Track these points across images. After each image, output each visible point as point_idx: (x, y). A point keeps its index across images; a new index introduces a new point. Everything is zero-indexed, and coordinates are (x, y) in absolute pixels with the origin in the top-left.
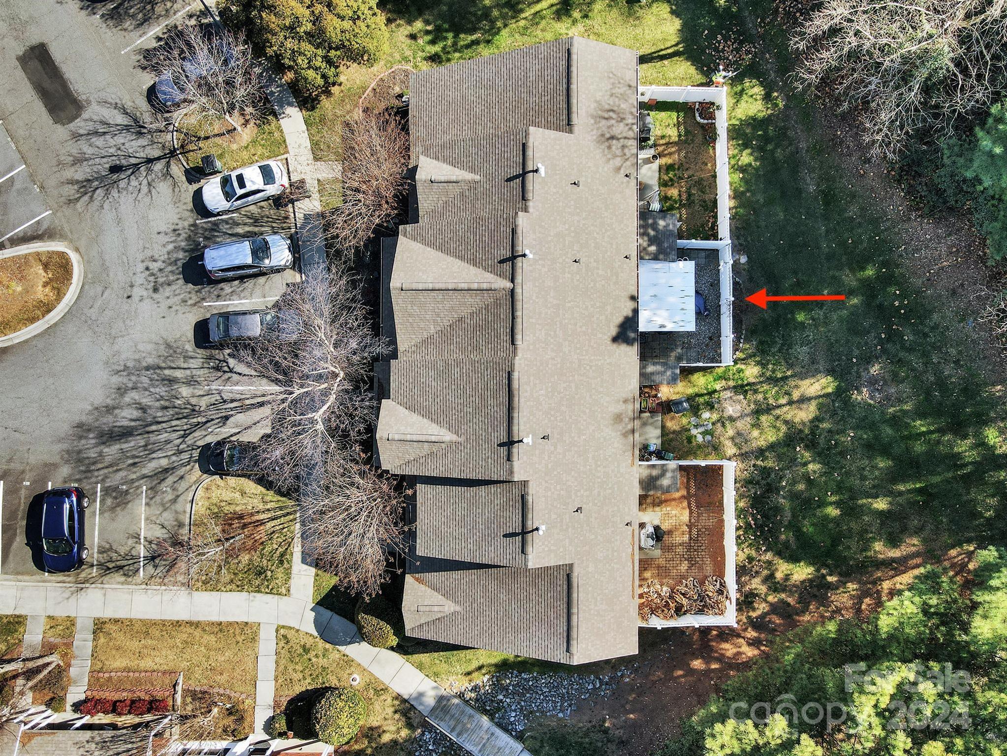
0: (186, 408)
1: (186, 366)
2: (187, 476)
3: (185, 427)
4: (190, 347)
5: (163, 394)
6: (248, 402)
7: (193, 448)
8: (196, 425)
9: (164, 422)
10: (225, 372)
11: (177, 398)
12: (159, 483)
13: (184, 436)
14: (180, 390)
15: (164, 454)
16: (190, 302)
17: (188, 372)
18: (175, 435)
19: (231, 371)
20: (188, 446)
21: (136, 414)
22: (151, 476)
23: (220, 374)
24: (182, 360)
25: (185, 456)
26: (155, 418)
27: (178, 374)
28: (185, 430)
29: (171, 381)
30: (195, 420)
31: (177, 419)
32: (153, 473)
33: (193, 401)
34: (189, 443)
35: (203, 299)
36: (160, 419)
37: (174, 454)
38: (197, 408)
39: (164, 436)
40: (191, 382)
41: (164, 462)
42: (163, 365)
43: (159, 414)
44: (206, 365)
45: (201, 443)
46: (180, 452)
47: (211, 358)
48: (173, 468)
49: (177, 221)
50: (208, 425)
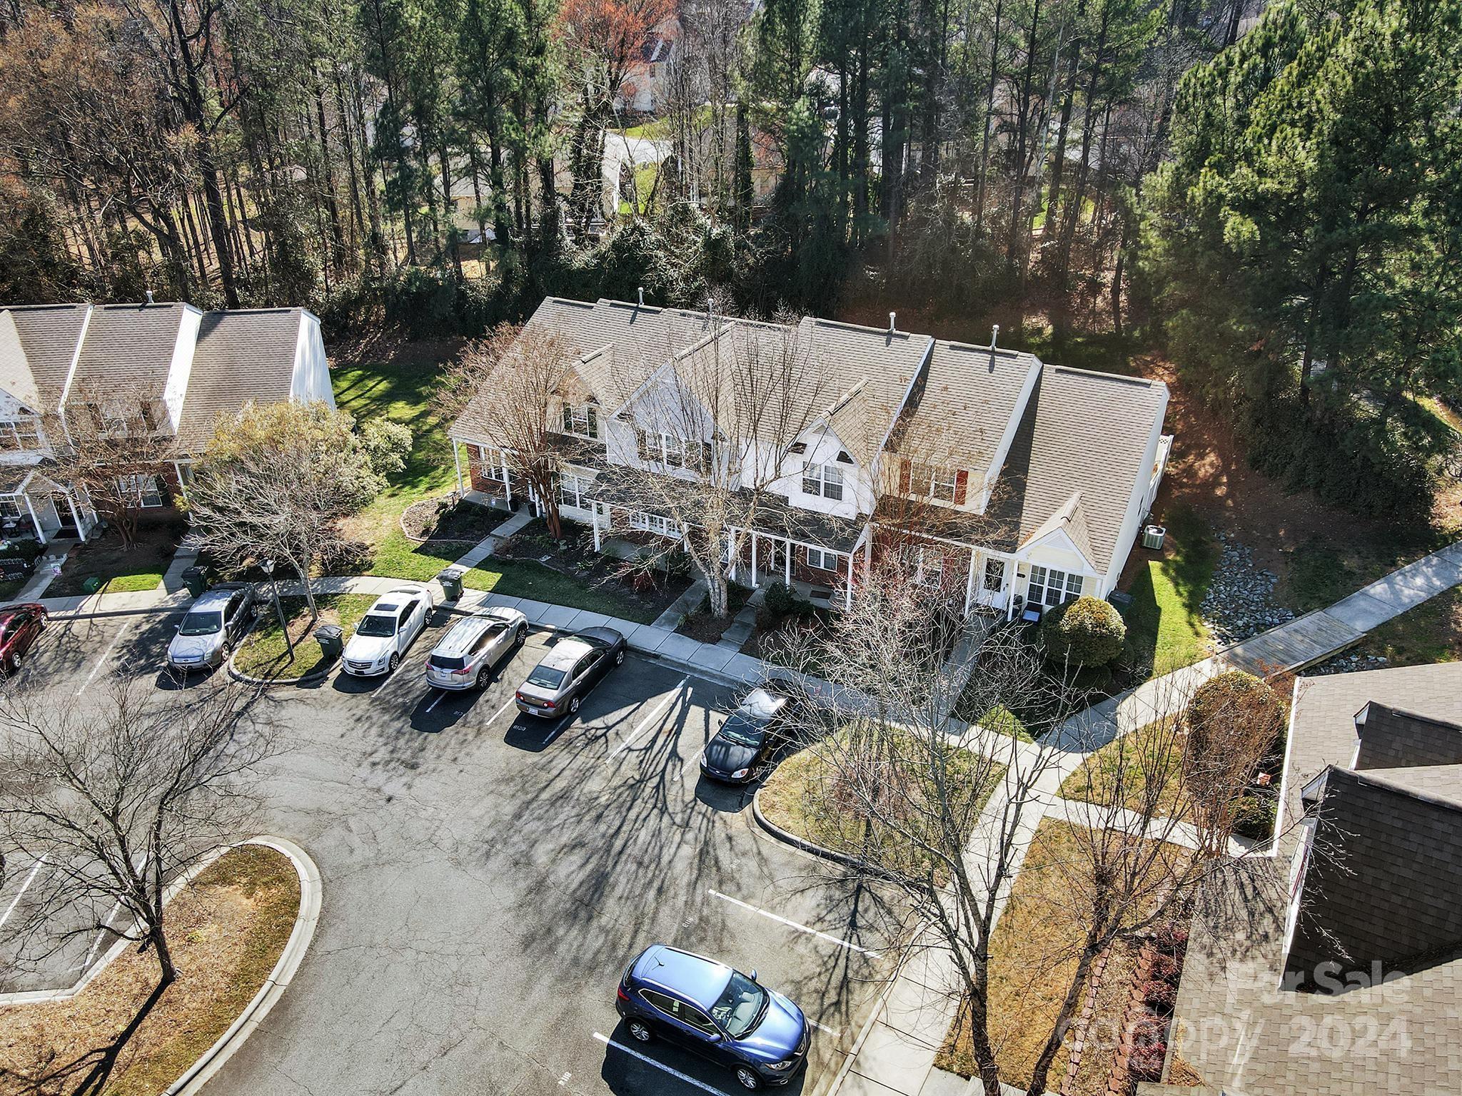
0: (620, 795)
1: (555, 772)
2: (733, 832)
3: (650, 806)
4: (532, 758)
5: (574, 812)
6: (668, 726)
7: (689, 808)
8: (658, 791)
9: (620, 828)
10: (604, 734)
11: (597, 798)
12: (719, 869)
13: (664, 810)
14: (585, 791)
15: (674, 846)
16: (470, 737)
17: (566, 773)
18: (653, 822)
19: (609, 728)
20: (683, 812)
21: (577, 858)
22: (699, 876)
23: (603, 740)
24: (543, 773)
25: (696, 821)
26: (603, 836)
27: (560, 784)
28: (655, 806)
29: (564, 796)
30: (648, 790)
31: (629, 809)
32: (695, 872)
33: (617, 781)
34: (678, 809)
35: (481, 722)
36: (611, 831)
37: (683, 834)
38: (631, 782)
39: (644, 836)
40: (584, 775)
41: (687, 851)
42: (530, 796)
43: (603, 828)
44: (575, 751)
45: (690, 796)
46: (686, 825)
47: (570, 742)
48: (706, 843)
49: (348, 714)
50: (667, 777)
